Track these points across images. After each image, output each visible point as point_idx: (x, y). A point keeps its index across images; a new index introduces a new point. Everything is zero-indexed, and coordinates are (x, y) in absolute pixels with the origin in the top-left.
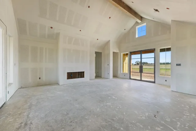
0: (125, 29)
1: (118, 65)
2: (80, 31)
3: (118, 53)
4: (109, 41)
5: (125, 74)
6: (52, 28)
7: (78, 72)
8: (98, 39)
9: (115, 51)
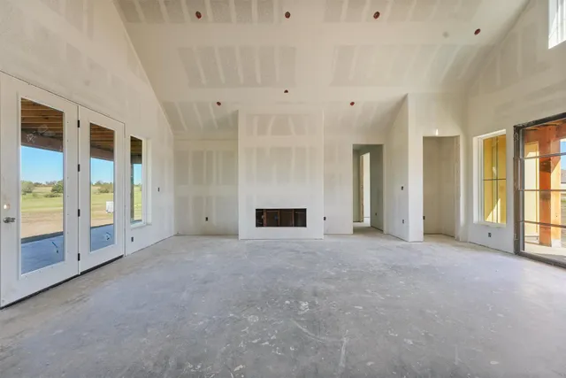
0: (477, 32)
1: (458, 188)
2: (286, 91)
3: (457, 137)
4: (405, 98)
5: (490, 231)
6: (219, 104)
7: (295, 210)
8: (352, 104)
9: (437, 134)
